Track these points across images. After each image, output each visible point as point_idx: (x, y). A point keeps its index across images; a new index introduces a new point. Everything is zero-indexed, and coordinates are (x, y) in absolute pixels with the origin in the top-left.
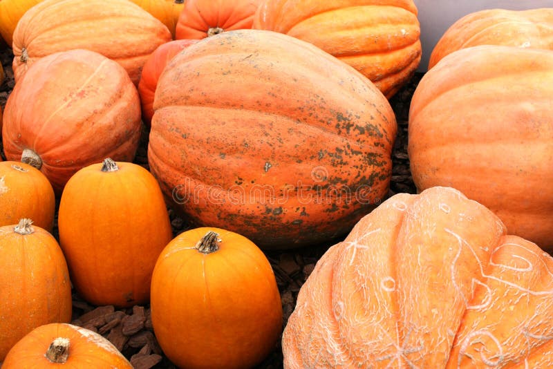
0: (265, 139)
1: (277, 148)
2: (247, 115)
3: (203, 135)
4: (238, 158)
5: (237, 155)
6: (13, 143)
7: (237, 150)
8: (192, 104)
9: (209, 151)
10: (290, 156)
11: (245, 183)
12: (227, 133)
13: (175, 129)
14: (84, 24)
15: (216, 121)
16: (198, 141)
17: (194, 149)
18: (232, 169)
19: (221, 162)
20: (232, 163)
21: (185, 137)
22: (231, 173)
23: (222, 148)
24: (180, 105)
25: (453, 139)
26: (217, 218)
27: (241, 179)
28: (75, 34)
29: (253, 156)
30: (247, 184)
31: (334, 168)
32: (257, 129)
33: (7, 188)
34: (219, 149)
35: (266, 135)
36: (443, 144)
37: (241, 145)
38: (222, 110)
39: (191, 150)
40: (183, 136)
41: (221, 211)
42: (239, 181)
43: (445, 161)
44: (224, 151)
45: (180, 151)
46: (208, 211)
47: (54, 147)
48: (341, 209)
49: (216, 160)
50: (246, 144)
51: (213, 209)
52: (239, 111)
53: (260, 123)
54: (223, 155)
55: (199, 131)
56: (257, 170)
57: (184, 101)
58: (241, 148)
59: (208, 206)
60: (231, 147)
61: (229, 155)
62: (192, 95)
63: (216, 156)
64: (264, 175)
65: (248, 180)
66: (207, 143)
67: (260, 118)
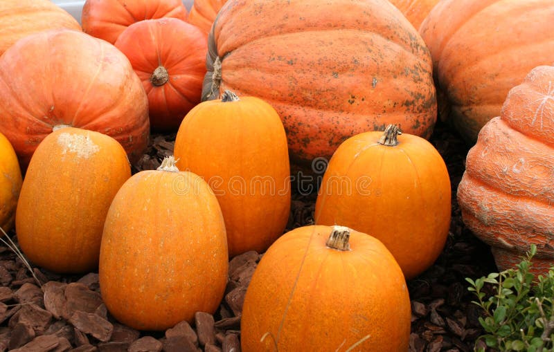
0: (369, 55)
1: (380, 64)
2: (350, 34)
3: (313, 57)
4: (350, 76)
5: (348, 73)
6: (39, 121)
7: (348, 68)
8: (290, 31)
9: (321, 72)
10: (389, 71)
11: (357, 101)
12: (337, 52)
13: (276, 58)
14: (19, 18)
15: (323, 42)
16: (308, 64)
17: (304, 73)
18: (346, 88)
19: (335, 82)
20: (346, 81)
21: (291, 63)
22: (345, 92)
23: (335, 68)
24: (272, 35)
25: (505, 46)
26: (328, 144)
27: (353, 97)
28: (12, 28)
29: (362, 72)
30: (359, 103)
31: (415, 85)
32: (362, 46)
33: (97, 146)
34: (331, 68)
35: (370, 51)
36: (496, 53)
37: (351, 63)
38: (323, 32)
39: (301, 74)
40: (288, 63)
41: (335, 135)
42: (351, 100)
43: (503, 66)
44: (336, 71)
45: (286, 80)
46: (319, 138)
47: (102, 113)
48: (422, 125)
49: (329, 80)
50: (356, 61)
51: (325, 135)
52: (341, 31)
53: (363, 40)
54: (335, 74)
55: (307, 54)
56: (366, 87)
57: (278, 30)
58: (352, 66)
59: (320, 132)
60: (343, 65)
61: (341, 74)
62: (289, 22)
63: (329, 77)
64: (372, 91)
65: (359, 98)
66: (319, 64)
67: (361, 36)
